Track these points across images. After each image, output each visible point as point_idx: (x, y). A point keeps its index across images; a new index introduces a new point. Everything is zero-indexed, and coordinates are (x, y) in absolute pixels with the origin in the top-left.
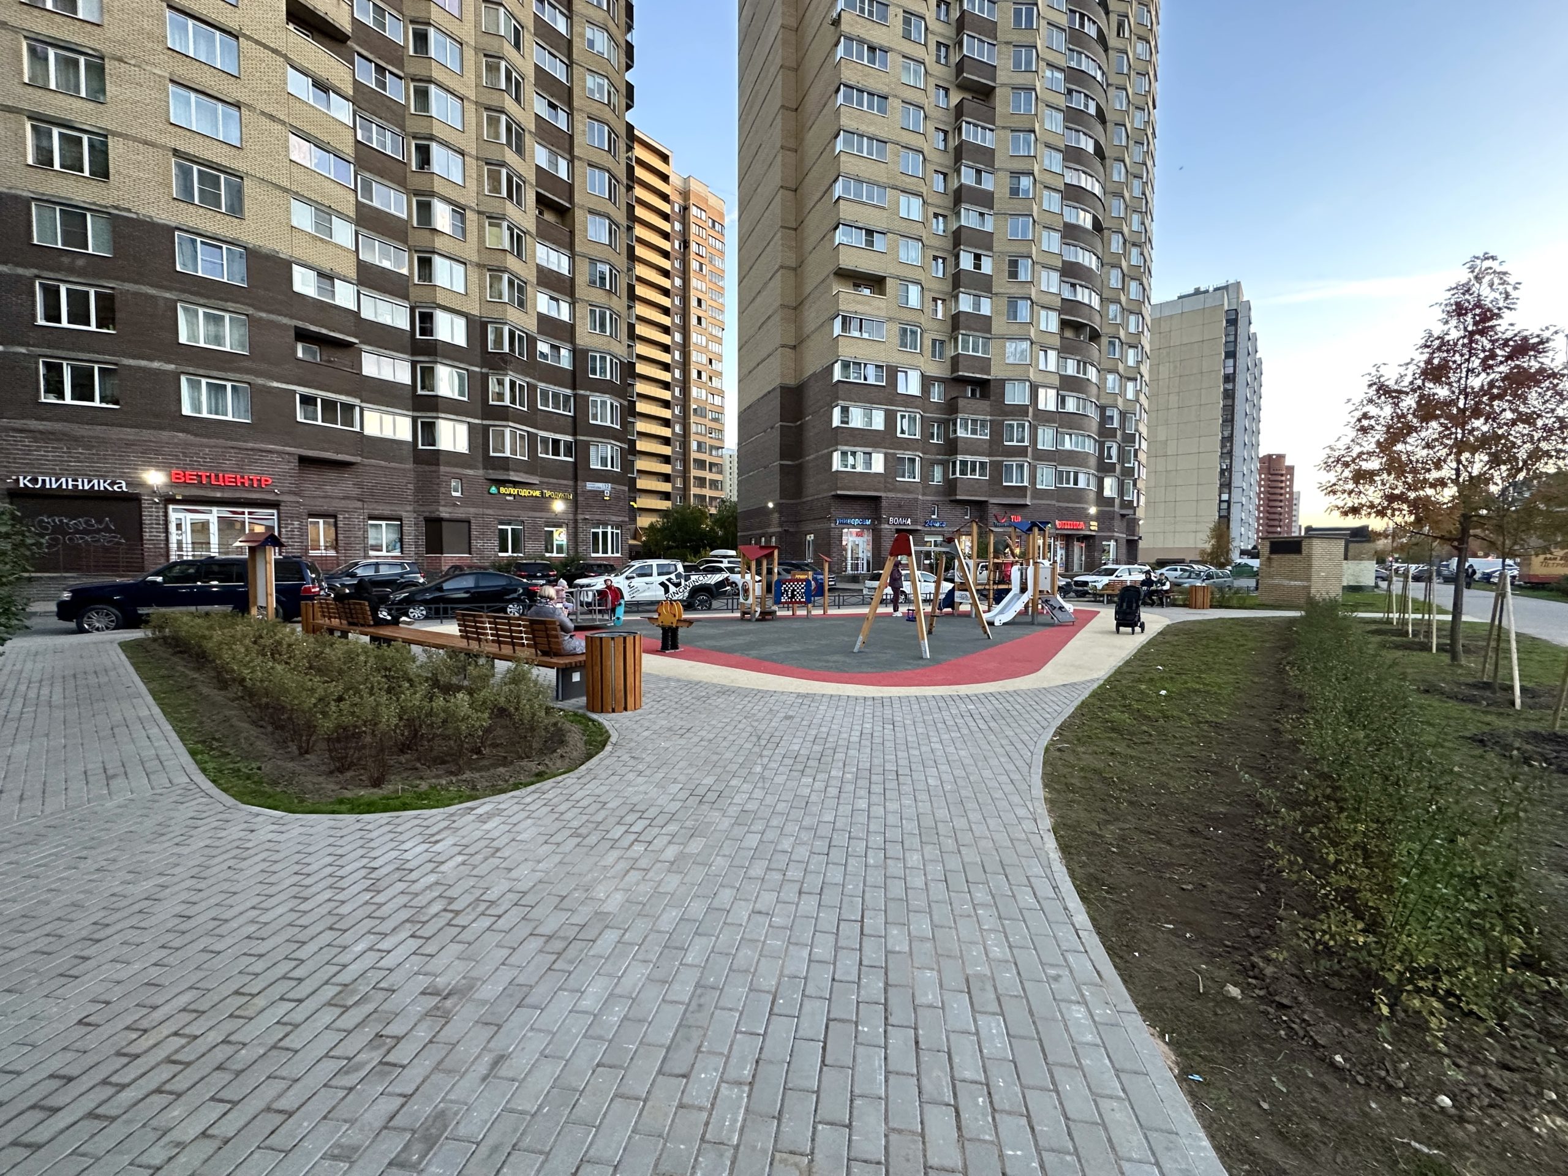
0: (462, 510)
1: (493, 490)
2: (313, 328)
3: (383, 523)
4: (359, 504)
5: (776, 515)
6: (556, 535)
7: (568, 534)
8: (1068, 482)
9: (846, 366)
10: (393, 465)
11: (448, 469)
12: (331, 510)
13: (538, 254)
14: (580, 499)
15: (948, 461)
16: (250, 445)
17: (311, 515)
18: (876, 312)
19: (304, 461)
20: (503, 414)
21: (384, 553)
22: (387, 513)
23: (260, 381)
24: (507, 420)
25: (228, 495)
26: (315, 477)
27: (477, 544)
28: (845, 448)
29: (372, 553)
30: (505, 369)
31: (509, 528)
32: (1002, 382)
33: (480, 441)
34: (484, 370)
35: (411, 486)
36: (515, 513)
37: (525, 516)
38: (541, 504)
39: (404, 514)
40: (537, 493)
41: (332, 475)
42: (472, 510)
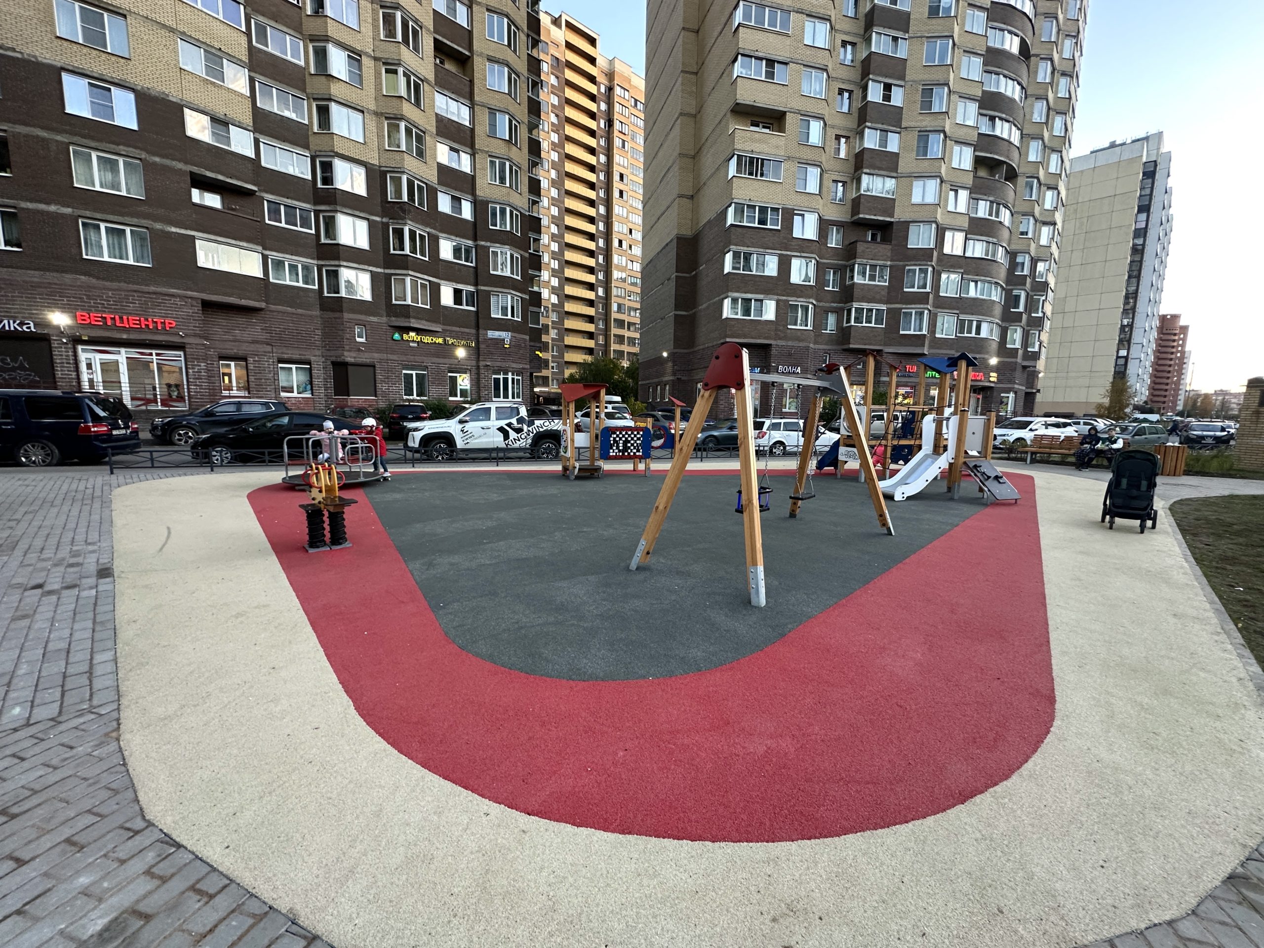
0: (367, 355)
1: (397, 336)
2: (209, 174)
3: (294, 366)
4: (269, 348)
5: (670, 364)
6: (459, 381)
7: (471, 380)
8: (970, 332)
9: (739, 210)
10: (300, 311)
11: (351, 316)
12: (241, 353)
13: (437, 103)
14: (482, 346)
15: (842, 309)
16: (152, 289)
17: (222, 358)
18: (773, 151)
19: (208, 306)
20: (403, 263)
21: (295, 394)
22: (296, 357)
23: (158, 226)
24: (407, 269)
25: (134, 336)
26: (224, 322)
27: (382, 387)
28: (736, 295)
29: (283, 394)
30: (404, 218)
31: (414, 373)
32: (906, 225)
33: (382, 289)
34: (385, 220)
35: (319, 332)
36: (418, 358)
37: (428, 361)
38: (446, 351)
39: (313, 359)
40: (440, 340)
41: (241, 320)
42: (376, 355)
